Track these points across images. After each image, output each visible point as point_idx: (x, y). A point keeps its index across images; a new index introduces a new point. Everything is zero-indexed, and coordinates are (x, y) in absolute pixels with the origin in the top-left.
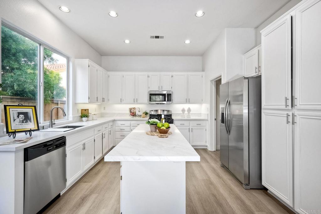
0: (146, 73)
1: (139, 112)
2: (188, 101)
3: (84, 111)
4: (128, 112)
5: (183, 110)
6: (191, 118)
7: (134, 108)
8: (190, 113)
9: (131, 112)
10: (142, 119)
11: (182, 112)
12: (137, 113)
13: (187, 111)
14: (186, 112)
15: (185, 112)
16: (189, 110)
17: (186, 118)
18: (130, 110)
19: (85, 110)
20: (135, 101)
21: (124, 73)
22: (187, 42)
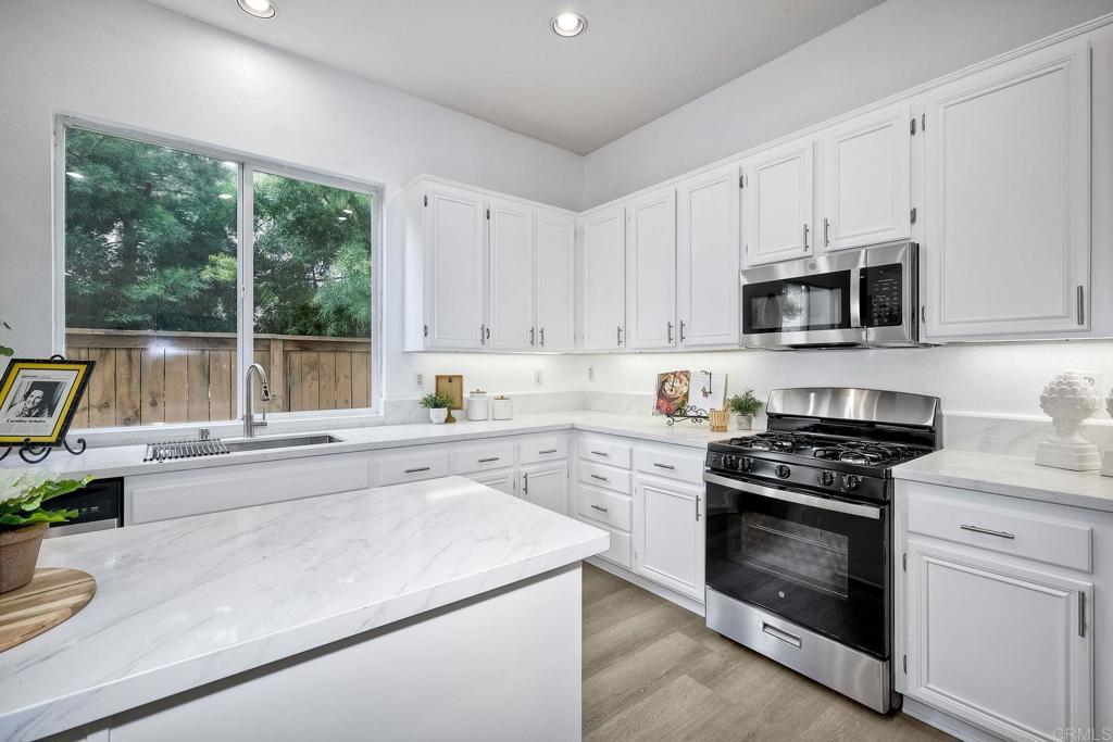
1: (706, 394)
3: (444, 384)
7: (681, 376)
9: (661, 394)
12: (696, 401)
18: (662, 381)
19: (450, 379)
20: (676, 335)
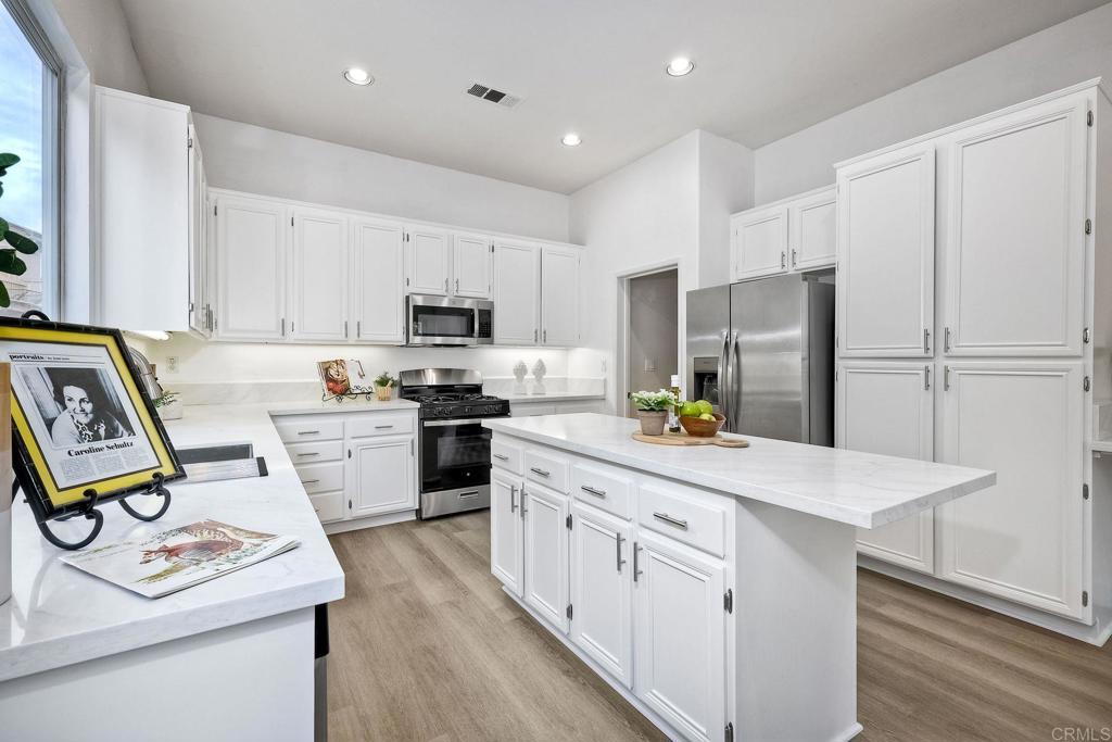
0: (399, 224)
1: (361, 376)
2: (540, 339)
4: (317, 379)
5: (521, 371)
6: (547, 396)
7: (340, 363)
8: (541, 377)
9: (329, 379)
10: (375, 404)
11: (514, 377)
13: (534, 373)
14: (529, 376)
15: (526, 377)
16: (541, 369)
17: (530, 396)
18: (325, 369)
20: (352, 334)
21: (298, 209)
22: (571, 139)
